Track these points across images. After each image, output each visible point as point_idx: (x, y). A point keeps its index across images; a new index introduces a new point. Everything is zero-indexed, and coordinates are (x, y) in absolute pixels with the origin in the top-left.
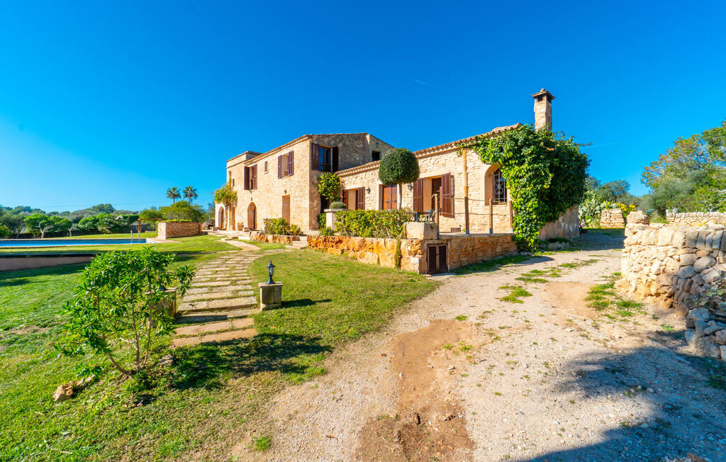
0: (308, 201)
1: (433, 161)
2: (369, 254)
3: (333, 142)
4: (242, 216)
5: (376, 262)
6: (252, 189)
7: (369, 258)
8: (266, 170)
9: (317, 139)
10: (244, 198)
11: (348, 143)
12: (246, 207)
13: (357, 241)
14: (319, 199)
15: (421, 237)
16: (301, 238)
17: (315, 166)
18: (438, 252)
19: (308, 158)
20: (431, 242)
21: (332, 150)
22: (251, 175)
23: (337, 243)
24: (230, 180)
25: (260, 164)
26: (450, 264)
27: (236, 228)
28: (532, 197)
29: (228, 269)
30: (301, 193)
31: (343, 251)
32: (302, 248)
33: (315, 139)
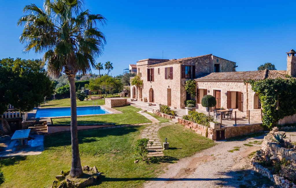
0: (180, 94)
1: (235, 84)
2: (199, 130)
3: (192, 63)
4: (146, 94)
5: (201, 134)
6: (151, 81)
7: (199, 132)
8: (159, 73)
9: (184, 63)
10: (147, 85)
11: (201, 62)
12: (148, 90)
13: (195, 125)
14: (185, 92)
15: (214, 128)
16: (176, 117)
17: (183, 76)
18: (220, 132)
19: (180, 73)
20: (218, 130)
21: (192, 66)
22: (150, 73)
23: (189, 124)
24: (139, 73)
25: (156, 69)
26: (226, 136)
27: (143, 100)
28: (269, 109)
29: (151, 134)
30: (177, 89)
31: (190, 127)
32: (176, 123)
33: (183, 63)
